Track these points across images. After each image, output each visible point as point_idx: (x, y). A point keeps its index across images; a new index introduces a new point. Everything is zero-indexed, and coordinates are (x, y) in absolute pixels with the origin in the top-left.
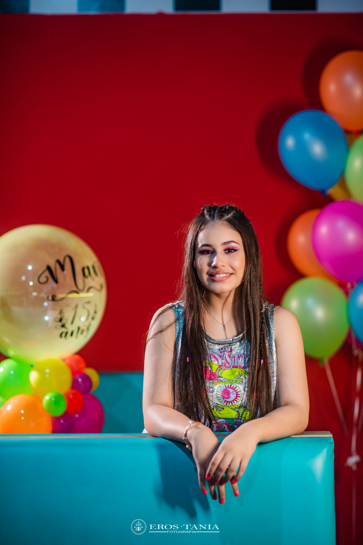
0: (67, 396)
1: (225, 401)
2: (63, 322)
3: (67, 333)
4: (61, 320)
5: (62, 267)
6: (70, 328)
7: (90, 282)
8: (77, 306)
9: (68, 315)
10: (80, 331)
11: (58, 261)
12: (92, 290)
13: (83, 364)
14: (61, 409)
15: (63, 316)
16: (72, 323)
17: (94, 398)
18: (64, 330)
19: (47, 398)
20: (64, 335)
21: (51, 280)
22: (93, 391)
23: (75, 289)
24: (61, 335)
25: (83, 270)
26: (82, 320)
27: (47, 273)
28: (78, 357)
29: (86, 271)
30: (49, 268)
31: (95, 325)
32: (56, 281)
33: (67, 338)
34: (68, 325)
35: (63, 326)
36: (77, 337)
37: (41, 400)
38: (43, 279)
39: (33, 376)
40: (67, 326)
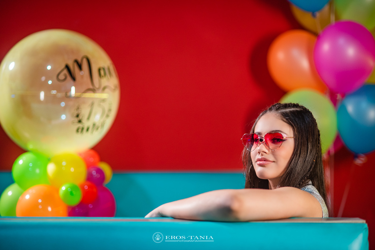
0: (82, 187)
2: (80, 117)
3: (83, 129)
4: (78, 116)
5: (80, 67)
6: (86, 124)
7: (105, 82)
8: (92, 104)
9: (85, 112)
10: (95, 127)
11: (76, 61)
12: (107, 90)
13: (97, 159)
14: (76, 199)
15: (80, 113)
16: (88, 118)
17: (106, 191)
18: (80, 125)
19: (63, 188)
20: (80, 130)
21: (69, 78)
22: (106, 184)
23: (91, 87)
24: (77, 131)
25: (99, 70)
26: (97, 118)
27: (65, 72)
28: (92, 152)
29: (102, 72)
30: (67, 67)
31: (109, 122)
32: (74, 79)
33: (83, 133)
34: (84, 121)
35: (80, 121)
36: (92, 132)
37: (57, 190)
38: (62, 77)
39: (51, 168)
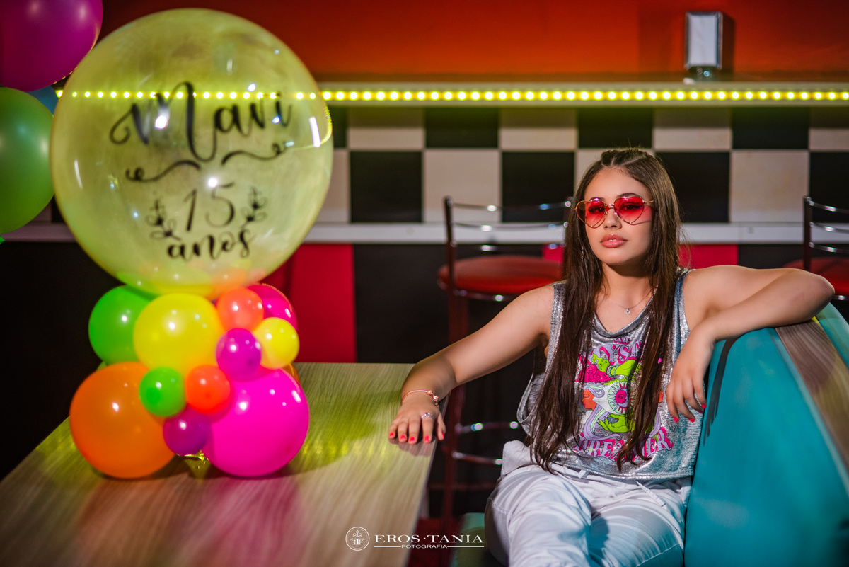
1: (620, 407)
2: (166, 226)
3: (183, 249)
4: (160, 222)
6: (188, 238)
8: (194, 195)
9: (175, 213)
10: (218, 246)
15: (164, 213)
16: (189, 228)
20: (176, 251)
21: (135, 137)
23: (189, 157)
24: (170, 253)
25: (218, 114)
29: (226, 118)
30: (134, 111)
32: (145, 139)
33: (187, 259)
34: (179, 231)
35: (168, 234)
38: (120, 134)
40: (176, 233)
